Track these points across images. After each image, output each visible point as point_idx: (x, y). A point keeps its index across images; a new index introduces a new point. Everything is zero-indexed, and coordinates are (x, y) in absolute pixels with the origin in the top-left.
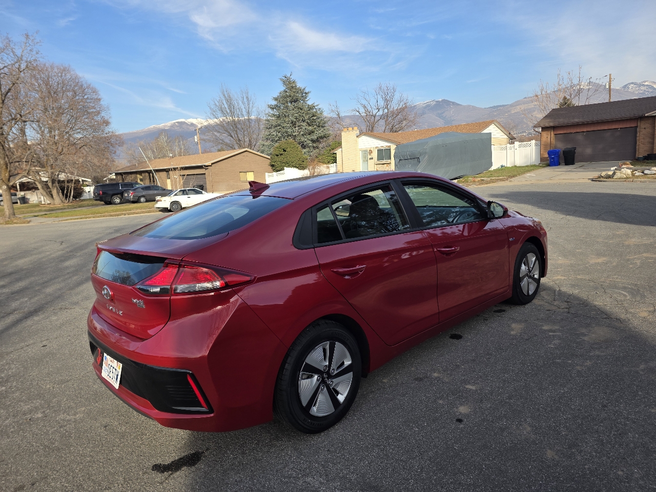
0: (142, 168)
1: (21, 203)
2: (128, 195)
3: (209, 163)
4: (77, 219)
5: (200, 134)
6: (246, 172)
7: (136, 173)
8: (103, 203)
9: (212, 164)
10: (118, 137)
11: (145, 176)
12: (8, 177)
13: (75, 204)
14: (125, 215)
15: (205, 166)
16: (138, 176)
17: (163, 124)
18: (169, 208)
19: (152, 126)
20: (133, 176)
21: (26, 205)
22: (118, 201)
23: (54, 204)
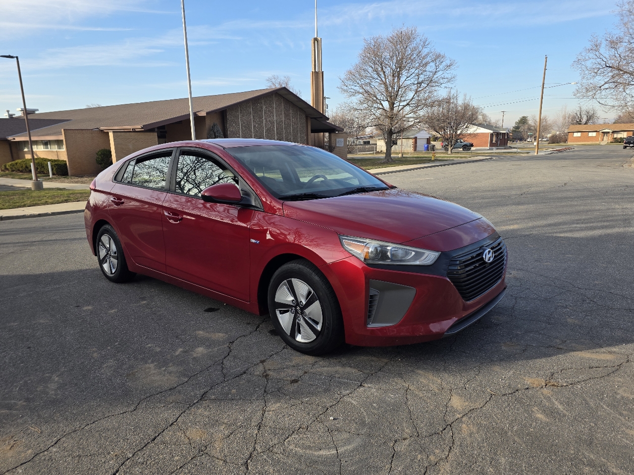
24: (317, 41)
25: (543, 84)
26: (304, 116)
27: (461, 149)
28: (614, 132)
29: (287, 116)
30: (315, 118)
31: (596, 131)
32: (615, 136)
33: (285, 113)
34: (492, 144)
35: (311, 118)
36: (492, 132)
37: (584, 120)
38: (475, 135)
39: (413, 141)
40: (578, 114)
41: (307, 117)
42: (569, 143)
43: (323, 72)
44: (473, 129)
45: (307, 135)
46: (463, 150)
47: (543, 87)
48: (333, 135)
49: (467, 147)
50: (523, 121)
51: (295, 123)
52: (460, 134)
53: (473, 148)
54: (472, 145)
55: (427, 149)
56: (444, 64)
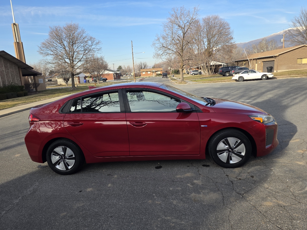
0: (246, 59)
1: (199, 75)
2: (232, 72)
3: (277, 55)
4: (201, 83)
5: (285, 37)
6: (302, 58)
7: (243, 61)
8: (222, 75)
9: (279, 55)
10: (235, 45)
11: (246, 63)
12: (182, 66)
13: (213, 76)
14: (219, 82)
15: (275, 56)
16: (244, 62)
17: (279, 32)
18: (238, 80)
19: (273, 34)
20: (242, 62)
21: (201, 75)
22: (228, 75)
23: (206, 76)
24: (16, 25)
25: (133, 52)
26: (17, 67)
27: (102, 81)
28: (156, 72)
29: (6, 67)
30: (24, 68)
31: (150, 71)
32: (157, 73)
33: (4, 66)
34: (115, 79)
35: (21, 68)
36: (114, 73)
37: (143, 67)
38: (108, 75)
39: (78, 78)
40: (141, 64)
41: (19, 68)
42: (142, 76)
43: (22, 43)
44: (106, 72)
45: (20, 78)
46: (103, 82)
47: (133, 54)
48: (36, 77)
49: (105, 80)
50: (120, 68)
51: (12, 72)
52: (102, 74)
53: (107, 81)
54: (107, 79)
55: (86, 82)
56: (96, 42)
